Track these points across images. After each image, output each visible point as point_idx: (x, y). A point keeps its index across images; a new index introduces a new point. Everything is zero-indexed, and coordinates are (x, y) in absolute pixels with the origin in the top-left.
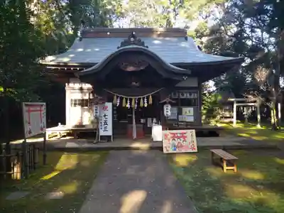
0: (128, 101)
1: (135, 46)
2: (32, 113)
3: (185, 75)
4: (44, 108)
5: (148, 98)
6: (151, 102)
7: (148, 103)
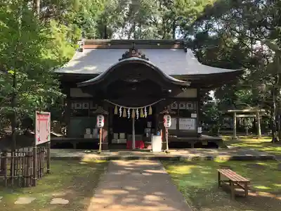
0: (129, 112)
1: (136, 59)
2: (41, 122)
4: (49, 118)
6: (151, 113)
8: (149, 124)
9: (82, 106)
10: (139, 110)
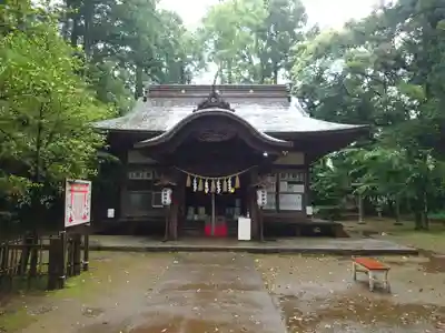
0: (207, 183)
1: (218, 109)
2: (75, 194)
3: (285, 148)
4: (89, 189)
5: (233, 180)
6: (237, 185)
7: (233, 186)
8: (238, 202)
9: (144, 176)
10: (221, 181)
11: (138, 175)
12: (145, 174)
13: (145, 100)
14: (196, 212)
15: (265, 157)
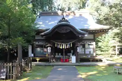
0: (62, 46)
6: (71, 46)
8: (72, 51)
10: (66, 45)
11: (39, 43)
12: (41, 42)
13: (40, 17)
14: (58, 55)
15: (80, 37)
